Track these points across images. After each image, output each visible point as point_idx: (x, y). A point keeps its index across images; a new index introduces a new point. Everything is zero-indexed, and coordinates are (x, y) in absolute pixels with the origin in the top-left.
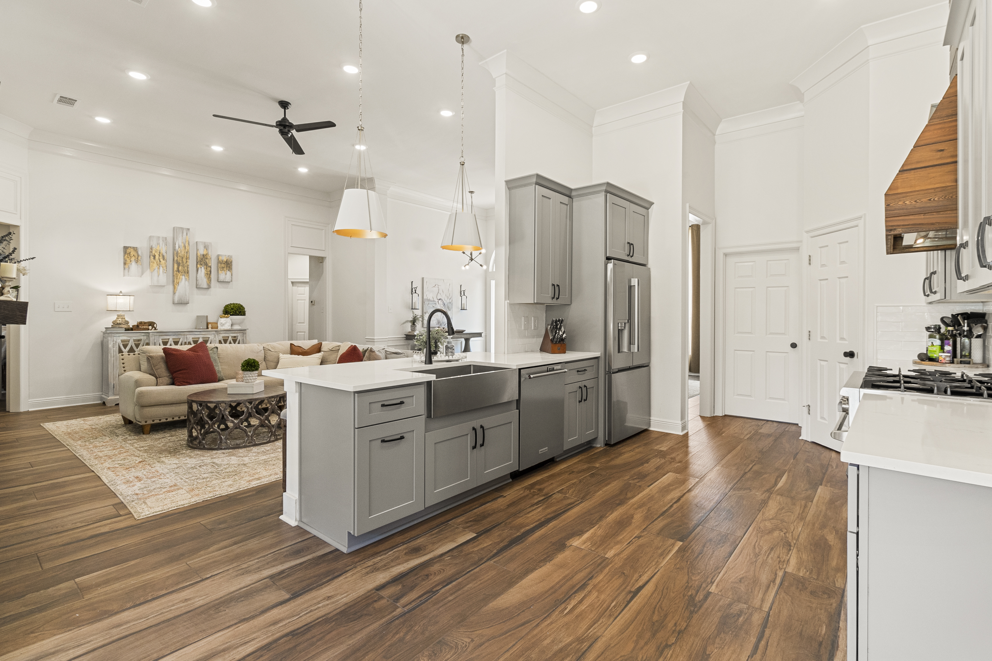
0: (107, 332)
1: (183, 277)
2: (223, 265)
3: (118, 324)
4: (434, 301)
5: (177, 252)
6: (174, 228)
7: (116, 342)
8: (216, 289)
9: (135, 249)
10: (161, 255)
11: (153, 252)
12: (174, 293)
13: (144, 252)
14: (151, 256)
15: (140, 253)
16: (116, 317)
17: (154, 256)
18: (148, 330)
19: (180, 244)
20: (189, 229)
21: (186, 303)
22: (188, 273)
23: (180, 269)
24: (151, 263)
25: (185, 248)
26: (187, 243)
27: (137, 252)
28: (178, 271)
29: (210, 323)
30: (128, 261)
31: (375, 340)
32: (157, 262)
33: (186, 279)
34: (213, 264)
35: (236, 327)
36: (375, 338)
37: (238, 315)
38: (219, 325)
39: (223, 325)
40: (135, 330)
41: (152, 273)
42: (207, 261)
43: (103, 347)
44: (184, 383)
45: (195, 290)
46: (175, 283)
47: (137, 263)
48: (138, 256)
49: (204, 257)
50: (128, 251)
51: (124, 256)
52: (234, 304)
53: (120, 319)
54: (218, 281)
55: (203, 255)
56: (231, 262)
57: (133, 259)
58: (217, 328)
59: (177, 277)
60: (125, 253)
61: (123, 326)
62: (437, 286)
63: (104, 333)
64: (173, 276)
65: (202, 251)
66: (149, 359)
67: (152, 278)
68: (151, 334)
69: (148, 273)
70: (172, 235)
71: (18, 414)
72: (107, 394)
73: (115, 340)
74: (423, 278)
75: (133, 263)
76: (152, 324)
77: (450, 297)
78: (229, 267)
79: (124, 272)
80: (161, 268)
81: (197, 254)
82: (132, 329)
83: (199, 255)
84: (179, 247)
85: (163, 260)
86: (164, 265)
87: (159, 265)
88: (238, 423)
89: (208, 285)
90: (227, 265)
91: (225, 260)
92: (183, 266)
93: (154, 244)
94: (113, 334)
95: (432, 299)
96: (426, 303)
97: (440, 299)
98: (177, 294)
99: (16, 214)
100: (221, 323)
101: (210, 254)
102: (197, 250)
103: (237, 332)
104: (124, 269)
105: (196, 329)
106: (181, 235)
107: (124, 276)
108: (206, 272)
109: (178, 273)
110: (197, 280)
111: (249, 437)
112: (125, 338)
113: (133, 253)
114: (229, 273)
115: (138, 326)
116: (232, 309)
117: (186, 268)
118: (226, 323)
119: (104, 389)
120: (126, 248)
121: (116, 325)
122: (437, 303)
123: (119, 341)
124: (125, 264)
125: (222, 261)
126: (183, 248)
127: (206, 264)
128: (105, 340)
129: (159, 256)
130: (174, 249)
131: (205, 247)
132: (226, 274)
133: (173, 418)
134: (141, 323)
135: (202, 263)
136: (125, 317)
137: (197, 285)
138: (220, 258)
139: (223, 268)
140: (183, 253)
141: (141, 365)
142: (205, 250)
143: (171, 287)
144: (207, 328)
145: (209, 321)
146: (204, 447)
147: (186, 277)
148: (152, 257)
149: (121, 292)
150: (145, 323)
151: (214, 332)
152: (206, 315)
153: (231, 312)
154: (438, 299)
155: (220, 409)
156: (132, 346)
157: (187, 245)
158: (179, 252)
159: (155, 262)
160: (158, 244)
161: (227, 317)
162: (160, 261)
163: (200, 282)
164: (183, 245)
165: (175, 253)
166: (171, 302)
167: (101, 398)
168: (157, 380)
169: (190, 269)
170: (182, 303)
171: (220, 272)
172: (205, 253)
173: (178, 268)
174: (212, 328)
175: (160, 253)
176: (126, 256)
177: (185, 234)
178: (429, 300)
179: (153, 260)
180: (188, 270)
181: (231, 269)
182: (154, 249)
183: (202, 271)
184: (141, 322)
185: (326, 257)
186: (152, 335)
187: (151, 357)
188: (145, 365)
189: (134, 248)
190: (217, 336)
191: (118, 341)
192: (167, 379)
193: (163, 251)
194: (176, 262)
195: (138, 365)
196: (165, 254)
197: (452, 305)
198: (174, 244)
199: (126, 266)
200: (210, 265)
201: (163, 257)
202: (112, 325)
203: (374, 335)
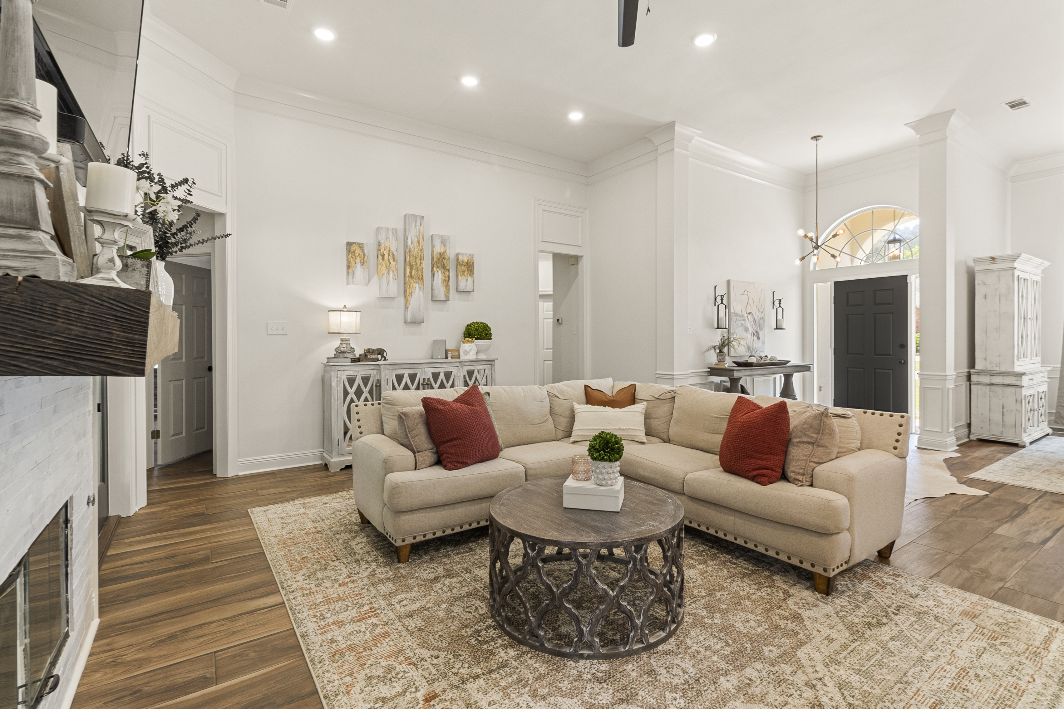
0: (329, 364)
1: (417, 285)
2: (463, 268)
3: (342, 352)
4: (743, 316)
5: (410, 249)
6: (405, 216)
7: (340, 378)
8: (456, 301)
9: (361, 246)
10: (390, 254)
11: (382, 250)
12: (406, 308)
13: (371, 250)
14: (379, 256)
15: (366, 251)
16: (340, 342)
17: (383, 256)
18: (378, 360)
19: (413, 238)
20: (423, 217)
21: (420, 321)
22: (422, 279)
23: (413, 274)
24: (380, 266)
25: (419, 244)
26: (421, 237)
27: (363, 250)
28: (411, 276)
29: (451, 350)
30: (353, 262)
31: (675, 377)
32: (386, 265)
33: (420, 288)
34: (451, 266)
35: (482, 356)
36: (675, 373)
37: (484, 339)
38: (461, 353)
39: (467, 353)
40: (363, 361)
41: (380, 279)
42: (445, 262)
43: (325, 384)
44: (459, 465)
45: (431, 304)
46: (406, 294)
47: (362, 265)
48: (364, 255)
49: (441, 257)
50: (353, 249)
51: (348, 256)
52: (478, 323)
53: (344, 346)
54: (457, 291)
55: (440, 254)
56: (473, 263)
57: (358, 260)
58: (459, 357)
59: (410, 285)
60: (349, 251)
61: (347, 355)
62: (746, 293)
63: (325, 366)
64: (405, 284)
65: (439, 249)
66: (402, 418)
67: (380, 287)
68: (382, 366)
69: (375, 279)
70: (402, 227)
71: (226, 481)
72: (330, 453)
73: (339, 376)
74: (728, 282)
75: (359, 266)
76: (381, 352)
77: (761, 310)
78: (471, 271)
79: (347, 279)
80: (391, 272)
81: (432, 252)
82: (359, 360)
83: (435, 253)
84: (412, 243)
85: (394, 261)
86: (394, 269)
87: (388, 268)
88: (617, 596)
89: (446, 296)
90: (469, 267)
91: (466, 261)
92: (417, 270)
93: (382, 238)
94: (337, 368)
95: (741, 314)
96: (734, 318)
97: (750, 313)
98: (410, 309)
99: (221, 197)
100: (466, 351)
101: (448, 251)
102: (433, 247)
103: (484, 363)
104: (348, 274)
105: (432, 358)
106: (413, 225)
107: (348, 284)
108: (444, 278)
109: (410, 279)
110: (432, 289)
111: (637, 630)
112: (351, 373)
113: (358, 251)
114: (470, 279)
115: (366, 355)
116: (476, 330)
117: (420, 273)
118: (471, 350)
119: (325, 446)
120: (349, 244)
121: (339, 353)
122: (747, 319)
123: (344, 378)
124: (349, 267)
125: (463, 262)
126: (416, 245)
127: (444, 267)
128: (326, 375)
129: (389, 255)
130: (406, 245)
131: (442, 242)
132: (467, 280)
133: (444, 532)
134: (369, 351)
135: (439, 265)
136: (350, 342)
137: (432, 296)
138: (460, 258)
139: (464, 271)
140: (416, 250)
141: (384, 424)
142: (443, 246)
143: (402, 299)
144: (447, 357)
145: (447, 348)
146: (543, 645)
147: (420, 285)
148: (380, 258)
149: (345, 307)
150: (374, 351)
151: (458, 364)
152: (444, 339)
153: (475, 335)
154: (748, 312)
155: (578, 562)
156: (359, 384)
157: (421, 240)
158: (412, 249)
159: (384, 264)
160: (387, 238)
161: (471, 342)
162: (390, 263)
163: (436, 292)
164: (416, 240)
165: (407, 251)
166: (403, 321)
167: (322, 458)
168: (415, 456)
169: (424, 274)
170: (417, 322)
171: (460, 277)
172: (442, 251)
173: (411, 273)
174: (452, 358)
175: (389, 251)
176: (350, 255)
177: (418, 224)
178: (737, 315)
179: (381, 261)
180: (422, 276)
181: (473, 273)
182: (383, 245)
183: (439, 276)
184: (369, 349)
185: (582, 257)
186: (384, 368)
187: (405, 414)
188: (391, 425)
189: (359, 244)
190: (461, 369)
191: (342, 377)
192: (428, 456)
193: (393, 249)
194: (408, 264)
195: (379, 422)
196: (395, 253)
197: (764, 321)
198: (406, 238)
199: (350, 270)
200: (448, 268)
201: (393, 256)
202: (335, 354)
203: (673, 370)
